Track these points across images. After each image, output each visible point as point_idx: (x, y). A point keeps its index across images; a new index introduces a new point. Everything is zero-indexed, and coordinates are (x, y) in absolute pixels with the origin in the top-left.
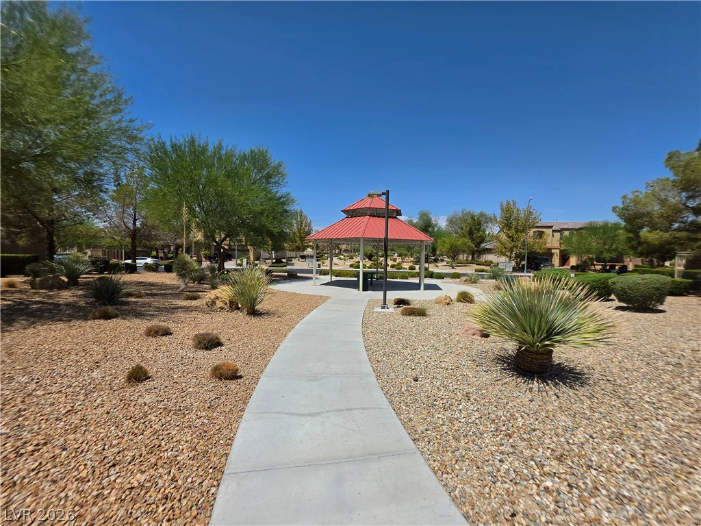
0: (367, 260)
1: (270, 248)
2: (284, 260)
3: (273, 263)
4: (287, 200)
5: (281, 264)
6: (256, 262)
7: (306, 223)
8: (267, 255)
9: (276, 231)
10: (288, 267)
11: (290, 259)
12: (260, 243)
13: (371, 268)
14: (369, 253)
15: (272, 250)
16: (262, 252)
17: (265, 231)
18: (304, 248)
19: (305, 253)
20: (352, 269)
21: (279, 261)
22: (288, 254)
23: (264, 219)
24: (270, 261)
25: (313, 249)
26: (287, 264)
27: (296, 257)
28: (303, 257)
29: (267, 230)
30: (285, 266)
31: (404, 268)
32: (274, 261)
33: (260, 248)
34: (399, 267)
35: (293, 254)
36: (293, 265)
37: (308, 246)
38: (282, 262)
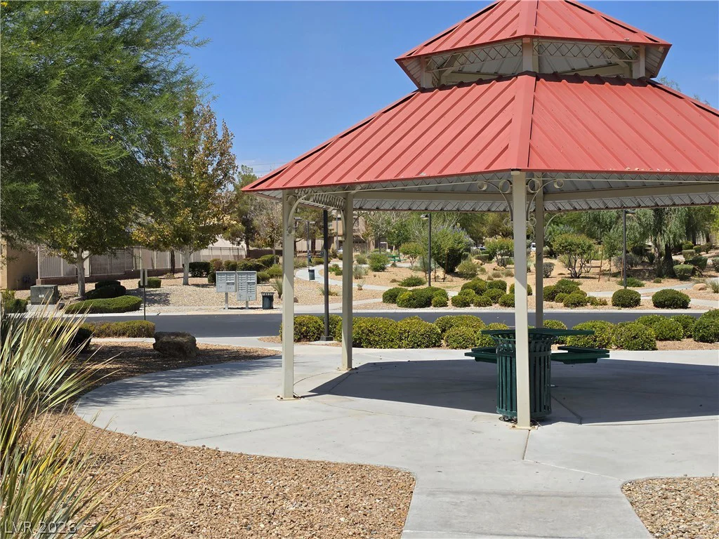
0: (440, 273)
1: (72, 240)
2: (130, 284)
3: (86, 296)
4: (149, 26)
5: (120, 300)
6: (22, 295)
7: (210, 139)
8: (63, 268)
9: (106, 155)
10: (152, 311)
11: (153, 278)
12: (36, 211)
13: (466, 304)
14: (447, 246)
15: (83, 244)
16: (41, 252)
17: (54, 159)
18: (206, 237)
19: (205, 255)
20: (394, 309)
21: (108, 288)
22: (146, 259)
23: (47, 102)
24: (75, 288)
25: (233, 237)
26: (142, 299)
27: (174, 271)
28: (199, 269)
29: (63, 154)
30: (135, 307)
31: (593, 302)
32: (90, 287)
33: (32, 232)
34: (574, 295)
35: (161, 259)
36: (164, 300)
37: (222, 229)
38: (122, 291)
